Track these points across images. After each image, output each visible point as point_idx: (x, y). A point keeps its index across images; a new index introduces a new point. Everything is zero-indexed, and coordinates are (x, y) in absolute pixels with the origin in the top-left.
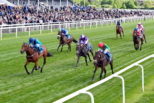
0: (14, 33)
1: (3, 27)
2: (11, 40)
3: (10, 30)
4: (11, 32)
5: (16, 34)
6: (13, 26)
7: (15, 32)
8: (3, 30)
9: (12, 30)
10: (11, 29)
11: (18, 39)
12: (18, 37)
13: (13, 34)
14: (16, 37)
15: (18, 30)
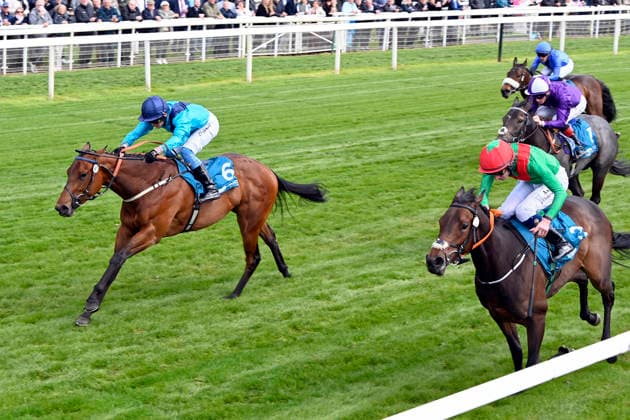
0: (607, 37)
1: (571, 14)
2: (597, 61)
3: (595, 25)
4: (597, 31)
5: (613, 40)
6: (607, 12)
7: (612, 32)
8: (569, 23)
9: (601, 24)
10: (598, 23)
11: (621, 59)
12: (621, 53)
13: (603, 42)
14: (612, 50)
15: (622, 27)
